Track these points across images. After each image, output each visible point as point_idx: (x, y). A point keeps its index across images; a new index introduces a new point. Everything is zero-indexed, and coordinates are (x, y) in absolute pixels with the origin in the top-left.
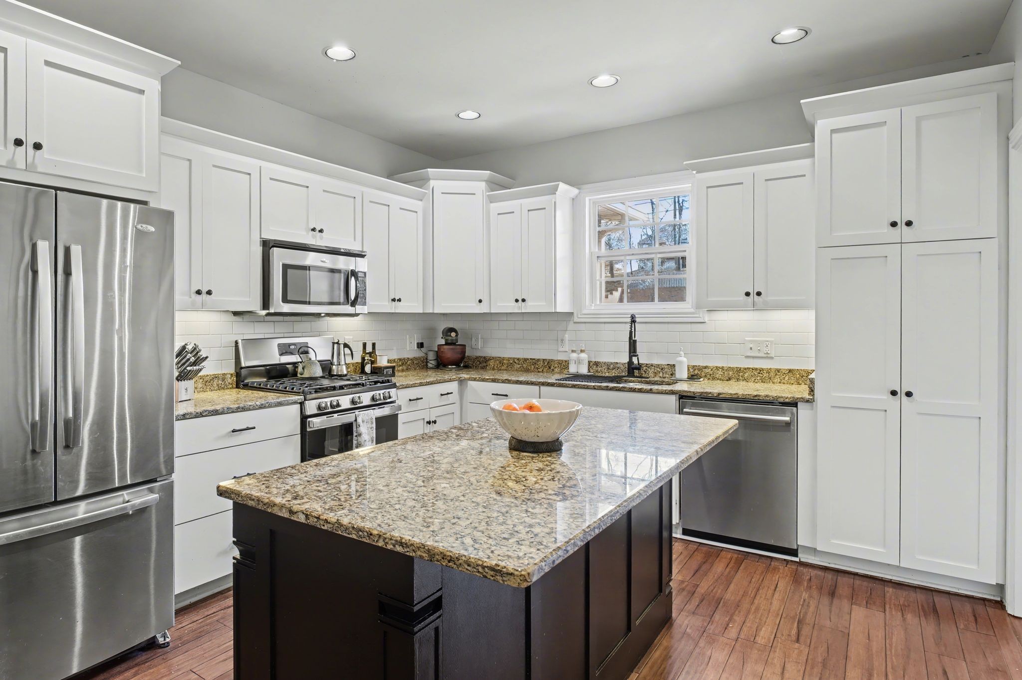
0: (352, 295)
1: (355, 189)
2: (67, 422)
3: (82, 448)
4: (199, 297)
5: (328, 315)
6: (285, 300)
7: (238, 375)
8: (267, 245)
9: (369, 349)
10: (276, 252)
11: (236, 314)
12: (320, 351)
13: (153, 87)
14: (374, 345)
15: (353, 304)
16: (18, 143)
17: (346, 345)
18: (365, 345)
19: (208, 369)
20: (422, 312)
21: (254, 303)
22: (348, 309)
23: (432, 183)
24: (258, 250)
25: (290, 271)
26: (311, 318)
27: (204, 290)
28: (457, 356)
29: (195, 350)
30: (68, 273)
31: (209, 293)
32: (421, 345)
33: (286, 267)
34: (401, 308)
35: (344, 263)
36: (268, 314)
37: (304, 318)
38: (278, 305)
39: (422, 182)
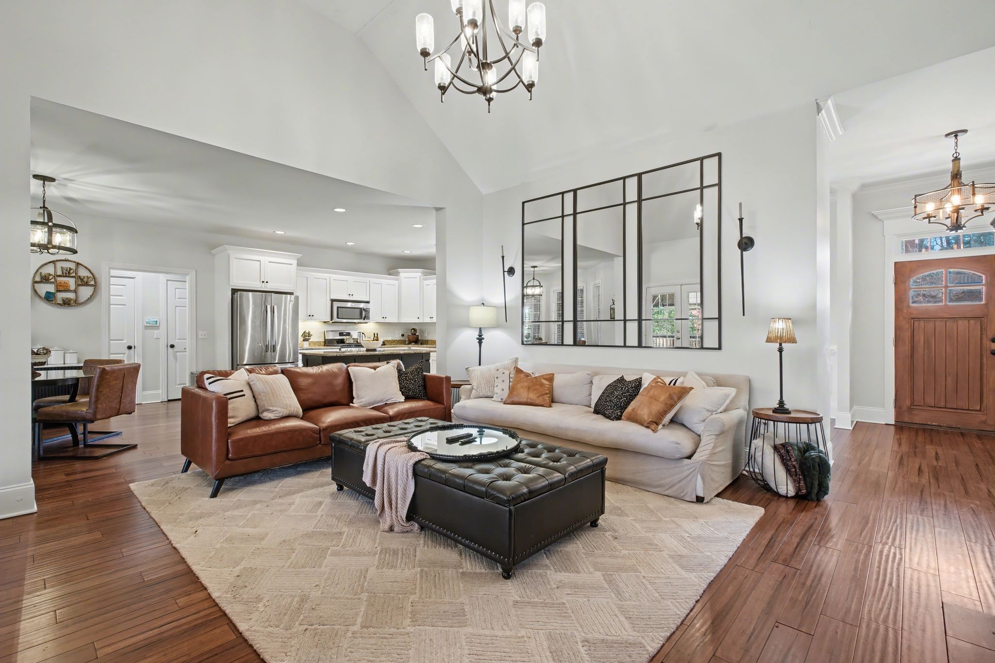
0: (364, 315)
1: (367, 280)
2: (273, 346)
3: (277, 352)
4: (310, 317)
5: (358, 323)
6: (338, 318)
7: (325, 342)
8: (333, 301)
9: (376, 336)
10: (335, 303)
11: (324, 322)
12: (355, 335)
13: (295, 262)
14: (377, 334)
15: (364, 319)
16: (263, 282)
17: (363, 333)
18: (374, 334)
19: (312, 339)
20: (397, 322)
21: (328, 319)
22: (362, 321)
23: (401, 274)
24: (329, 303)
25: (339, 309)
26: (353, 324)
27: (311, 315)
28: (414, 339)
29: (309, 333)
30: (274, 312)
31: (313, 316)
32: (403, 335)
33: (338, 308)
34: (387, 321)
35: (362, 305)
36: (332, 322)
37: (350, 324)
38: (335, 319)
39: (397, 274)
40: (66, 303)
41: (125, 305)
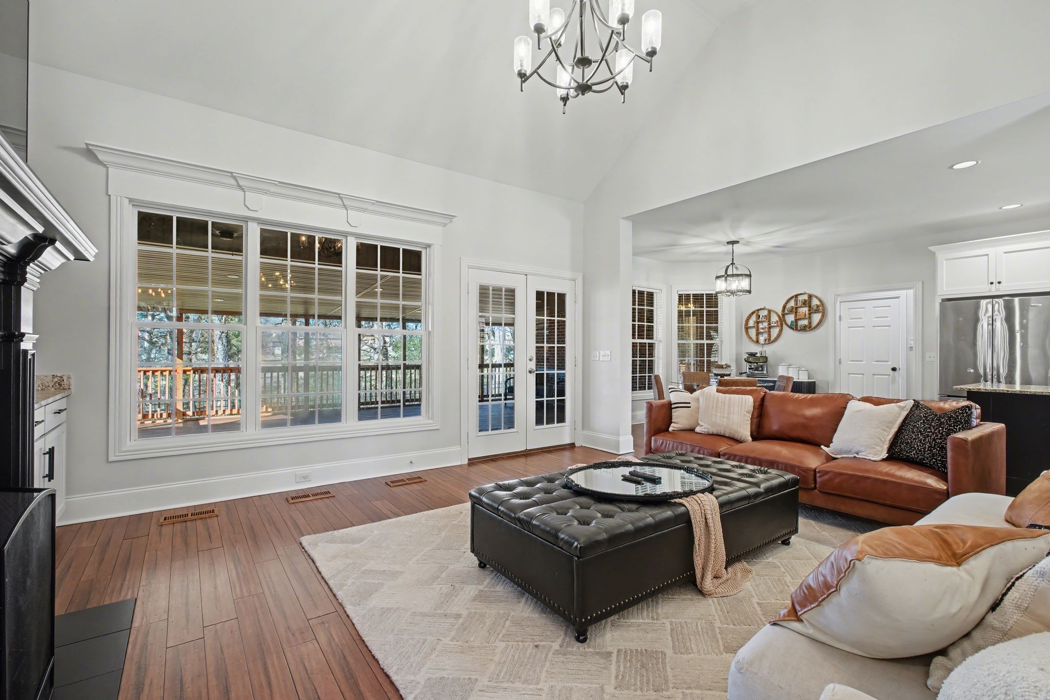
16: (992, 283)
40: (804, 329)
41: (864, 327)
